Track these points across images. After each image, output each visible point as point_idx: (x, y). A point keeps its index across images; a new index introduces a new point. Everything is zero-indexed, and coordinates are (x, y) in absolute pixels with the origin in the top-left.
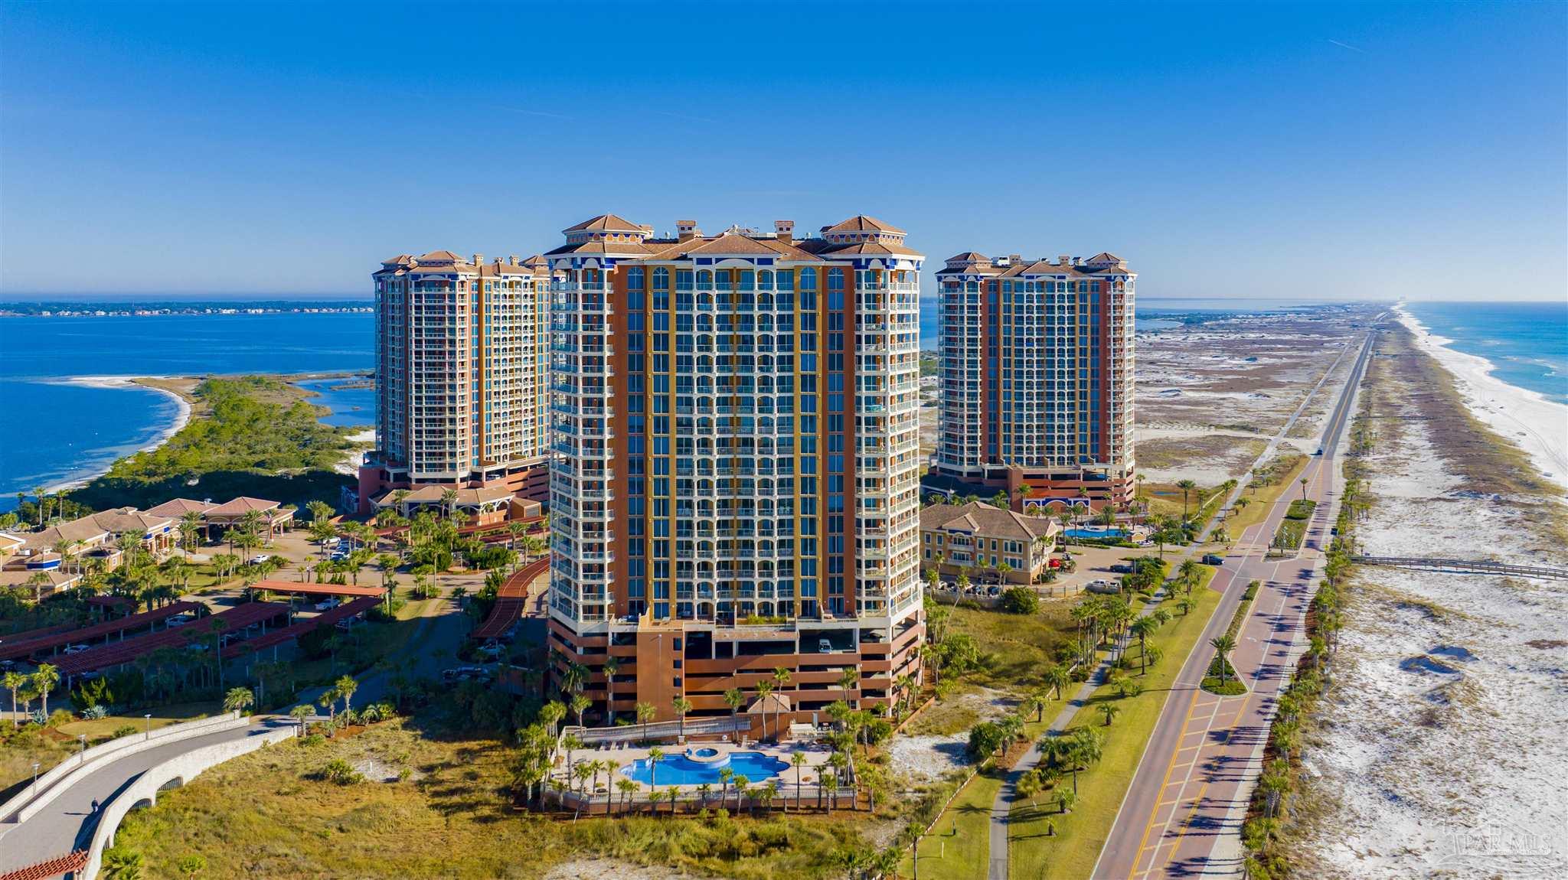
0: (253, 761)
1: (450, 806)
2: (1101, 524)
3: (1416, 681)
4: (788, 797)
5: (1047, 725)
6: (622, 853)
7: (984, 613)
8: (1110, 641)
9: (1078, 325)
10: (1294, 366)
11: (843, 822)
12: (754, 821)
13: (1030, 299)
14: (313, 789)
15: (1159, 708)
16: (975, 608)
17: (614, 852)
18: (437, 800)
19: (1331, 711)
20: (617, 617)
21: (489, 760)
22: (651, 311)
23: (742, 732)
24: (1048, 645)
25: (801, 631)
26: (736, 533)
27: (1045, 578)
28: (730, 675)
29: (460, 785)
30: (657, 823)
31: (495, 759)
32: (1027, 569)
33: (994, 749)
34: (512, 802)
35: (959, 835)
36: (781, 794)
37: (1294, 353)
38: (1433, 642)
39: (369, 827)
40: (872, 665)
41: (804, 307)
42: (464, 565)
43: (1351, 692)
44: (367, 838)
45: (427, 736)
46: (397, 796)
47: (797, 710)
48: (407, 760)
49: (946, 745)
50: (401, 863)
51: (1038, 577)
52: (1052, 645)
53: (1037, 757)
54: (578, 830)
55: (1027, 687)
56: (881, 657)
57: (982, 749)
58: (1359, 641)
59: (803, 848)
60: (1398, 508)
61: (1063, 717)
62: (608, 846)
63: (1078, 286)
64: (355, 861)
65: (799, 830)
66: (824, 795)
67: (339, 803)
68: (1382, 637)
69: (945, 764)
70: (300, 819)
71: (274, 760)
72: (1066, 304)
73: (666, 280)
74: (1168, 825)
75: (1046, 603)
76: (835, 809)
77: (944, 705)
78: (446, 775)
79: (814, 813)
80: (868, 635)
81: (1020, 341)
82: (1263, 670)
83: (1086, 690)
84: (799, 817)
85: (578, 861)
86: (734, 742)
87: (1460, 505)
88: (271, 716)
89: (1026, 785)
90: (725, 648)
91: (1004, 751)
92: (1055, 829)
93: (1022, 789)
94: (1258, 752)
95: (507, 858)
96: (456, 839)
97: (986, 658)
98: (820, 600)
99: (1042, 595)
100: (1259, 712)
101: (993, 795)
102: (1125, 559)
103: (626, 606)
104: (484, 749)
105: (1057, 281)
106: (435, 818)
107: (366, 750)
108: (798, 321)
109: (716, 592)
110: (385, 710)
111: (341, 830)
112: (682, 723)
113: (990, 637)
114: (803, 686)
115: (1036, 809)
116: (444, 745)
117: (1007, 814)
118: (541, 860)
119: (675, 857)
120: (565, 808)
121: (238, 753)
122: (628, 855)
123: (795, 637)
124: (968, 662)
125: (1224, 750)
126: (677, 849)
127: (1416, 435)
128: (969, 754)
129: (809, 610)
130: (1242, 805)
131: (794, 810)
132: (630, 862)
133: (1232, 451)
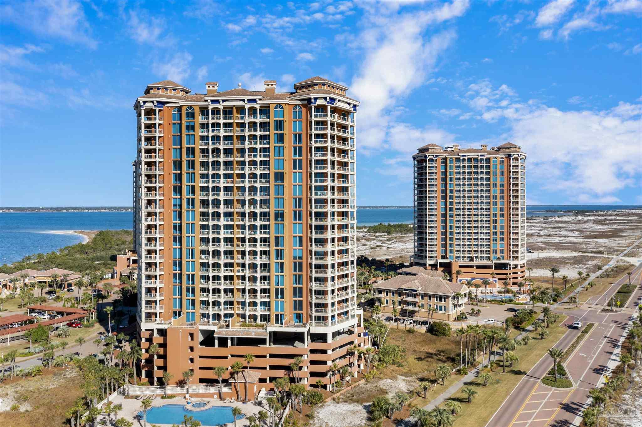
22: (184, 133)
25: (271, 332)
26: (236, 271)
27: (459, 318)
28: (226, 358)
32: (448, 312)
40: (318, 357)
41: (276, 129)
47: (268, 382)
51: (456, 317)
56: (325, 352)
72: (485, 170)
73: (193, 114)
86: (221, 399)
90: (223, 341)
98: (287, 314)
108: (273, 138)
109: (223, 307)
113: (415, 348)
114: (272, 367)
123: (267, 335)
129: (279, 319)
133: (590, 263)
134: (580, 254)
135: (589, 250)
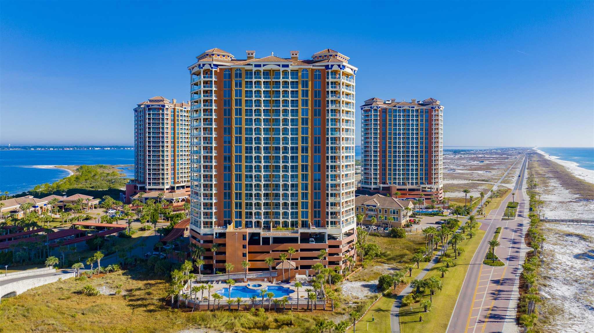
0: (53, 286)
1: (136, 305)
2: (429, 208)
3: (585, 263)
4: (293, 303)
5: (414, 278)
6: (212, 326)
7: (382, 238)
8: (438, 248)
9: (419, 127)
10: (499, 164)
11: (319, 315)
12: (276, 314)
13: (400, 116)
14: (76, 298)
15: (465, 272)
16: (378, 236)
17: (208, 326)
18: (131, 303)
19: (547, 272)
20: (218, 226)
21: (158, 288)
22: (234, 88)
23: (273, 277)
24: (411, 249)
25: (301, 233)
26: (272, 190)
27: (407, 226)
28: (269, 252)
29: (143, 297)
30: (231, 314)
31: (161, 287)
32: (400, 221)
33: (390, 286)
34: (165, 304)
35: (375, 321)
36: (290, 302)
37: (498, 160)
38: (586, 249)
39: (96, 313)
40: (334, 250)
41: (303, 87)
42: (164, 219)
43: (555, 265)
44: (94, 317)
45: (133, 278)
46: (113, 301)
47: (299, 269)
48: (121, 287)
49: (367, 285)
50: (106, 328)
51: (405, 225)
52: (412, 249)
53: (411, 290)
54: (193, 316)
55: (403, 264)
56: (338, 247)
57: (385, 286)
58: (551, 248)
59: (300, 326)
60: (554, 205)
61: (420, 275)
62: (206, 323)
63: (419, 111)
64: (85, 327)
65: (298, 318)
66: (310, 303)
67: (86, 303)
68: (562, 246)
69: (367, 292)
70: (65, 309)
71: (62, 286)
72: (415, 118)
73: (240, 74)
74: (478, 318)
75: (408, 235)
76: (315, 309)
77: (366, 270)
78: (137, 293)
79: (305, 311)
80: (331, 237)
81: (395, 134)
82: (510, 258)
83: (430, 265)
84: (298, 313)
85: (191, 329)
86: (270, 282)
87: (581, 203)
88: (66, 270)
89: (406, 300)
90: (266, 240)
91: (395, 287)
92: (423, 319)
93: (405, 302)
94: (516, 288)
95: (157, 327)
96: (135, 318)
97: (384, 253)
98: (310, 220)
99: (407, 231)
100: (512, 273)
101: (391, 305)
102: (441, 220)
103: (222, 222)
104: (156, 284)
105: (411, 109)
106: (128, 310)
107: (105, 283)
108: (300, 93)
109: (263, 216)
110: (115, 267)
111: (83, 314)
112: (246, 273)
113: (385, 246)
114: (302, 258)
115: (412, 310)
116: (140, 282)
117: (398, 313)
118: (173, 328)
119: (237, 328)
120: (189, 307)
121: (46, 283)
122: (215, 327)
123: (298, 235)
124: (376, 254)
125: (499, 287)
126: (238, 325)
127: (554, 183)
128: (379, 288)
129: (305, 225)
130: (513, 309)
131: (296, 310)
132: (215, 330)
133: (480, 187)
134: (471, 182)
135: (475, 179)
